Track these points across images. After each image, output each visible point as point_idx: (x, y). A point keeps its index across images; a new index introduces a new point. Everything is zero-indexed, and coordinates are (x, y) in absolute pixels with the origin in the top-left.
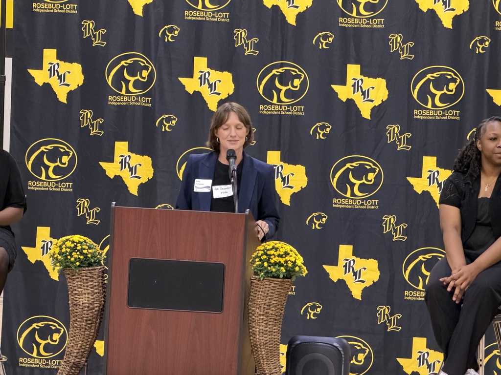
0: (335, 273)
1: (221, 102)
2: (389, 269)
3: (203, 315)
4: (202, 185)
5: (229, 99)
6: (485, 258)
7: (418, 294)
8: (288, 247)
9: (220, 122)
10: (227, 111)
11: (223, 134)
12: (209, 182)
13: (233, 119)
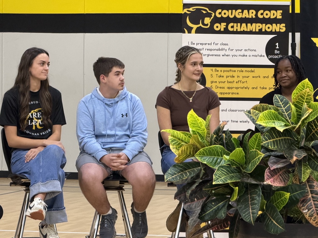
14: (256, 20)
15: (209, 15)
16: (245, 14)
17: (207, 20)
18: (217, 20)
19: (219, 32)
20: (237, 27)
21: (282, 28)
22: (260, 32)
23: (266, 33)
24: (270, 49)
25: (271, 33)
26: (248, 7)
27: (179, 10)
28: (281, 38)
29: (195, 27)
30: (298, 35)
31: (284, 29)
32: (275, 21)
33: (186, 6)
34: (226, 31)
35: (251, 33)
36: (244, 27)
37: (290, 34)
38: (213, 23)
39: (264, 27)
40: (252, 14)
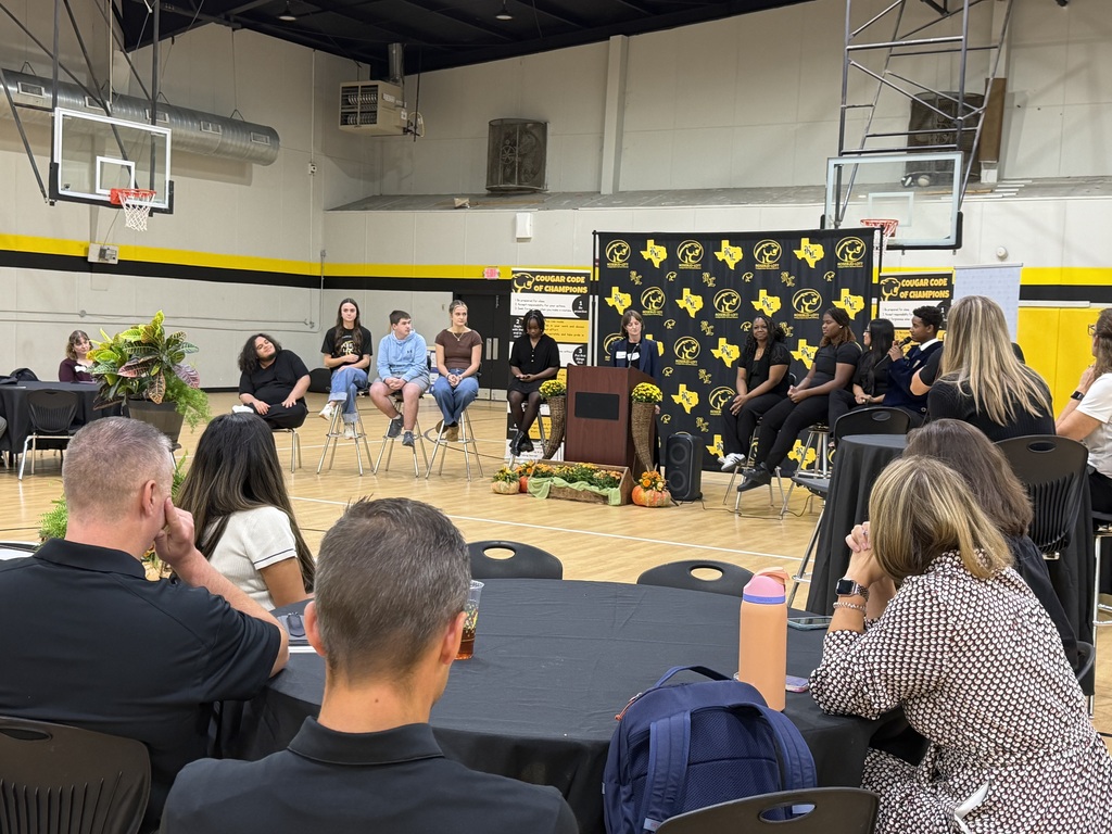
0: (677, 399)
1: (625, 310)
2: (703, 398)
3: (609, 421)
4: (621, 355)
5: (630, 308)
6: (754, 392)
7: (717, 412)
8: (649, 386)
9: (627, 322)
10: (629, 315)
11: (629, 328)
12: (625, 353)
13: (633, 320)
14: (566, 284)
15: (531, 279)
16: (558, 279)
17: (530, 283)
18: (536, 283)
19: (538, 292)
20: (551, 289)
21: (584, 290)
22: (568, 293)
23: (572, 293)
24: (575, 306)
25: (576, 294)
26: (560, 274)
27: (509, 277)
28: (584, 298)
29: (520, 288)
30: (597, 297)
31: (586, 291)
32: (580, 285)
33: (514, 272)
34: (543, 292)
35: (561, 293)
36: (556, 289)
37: (591, 297)
38: (533, 285)
39: (571, 289)
40: (562, 279)
